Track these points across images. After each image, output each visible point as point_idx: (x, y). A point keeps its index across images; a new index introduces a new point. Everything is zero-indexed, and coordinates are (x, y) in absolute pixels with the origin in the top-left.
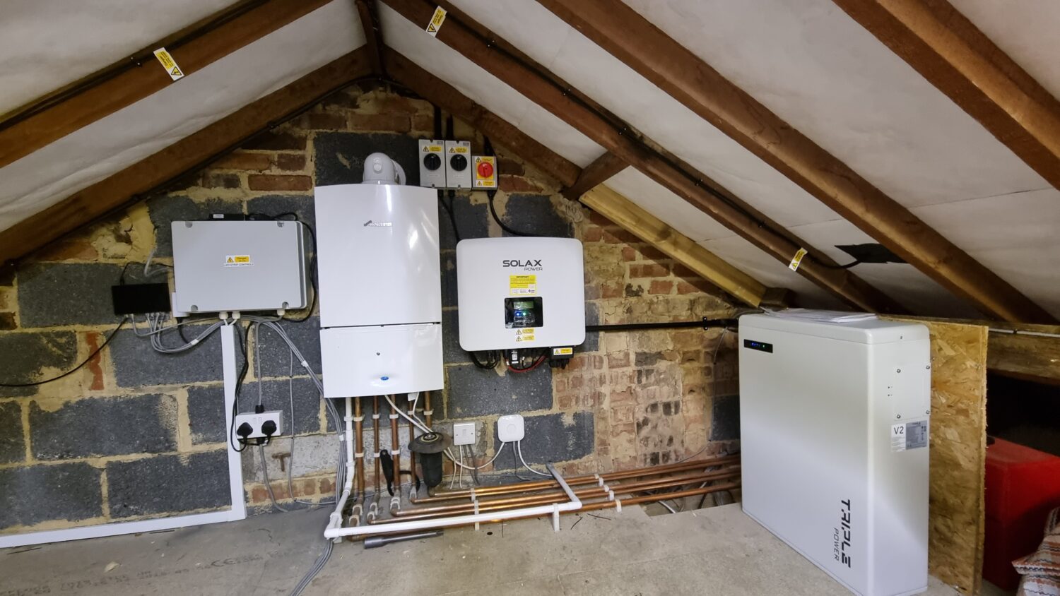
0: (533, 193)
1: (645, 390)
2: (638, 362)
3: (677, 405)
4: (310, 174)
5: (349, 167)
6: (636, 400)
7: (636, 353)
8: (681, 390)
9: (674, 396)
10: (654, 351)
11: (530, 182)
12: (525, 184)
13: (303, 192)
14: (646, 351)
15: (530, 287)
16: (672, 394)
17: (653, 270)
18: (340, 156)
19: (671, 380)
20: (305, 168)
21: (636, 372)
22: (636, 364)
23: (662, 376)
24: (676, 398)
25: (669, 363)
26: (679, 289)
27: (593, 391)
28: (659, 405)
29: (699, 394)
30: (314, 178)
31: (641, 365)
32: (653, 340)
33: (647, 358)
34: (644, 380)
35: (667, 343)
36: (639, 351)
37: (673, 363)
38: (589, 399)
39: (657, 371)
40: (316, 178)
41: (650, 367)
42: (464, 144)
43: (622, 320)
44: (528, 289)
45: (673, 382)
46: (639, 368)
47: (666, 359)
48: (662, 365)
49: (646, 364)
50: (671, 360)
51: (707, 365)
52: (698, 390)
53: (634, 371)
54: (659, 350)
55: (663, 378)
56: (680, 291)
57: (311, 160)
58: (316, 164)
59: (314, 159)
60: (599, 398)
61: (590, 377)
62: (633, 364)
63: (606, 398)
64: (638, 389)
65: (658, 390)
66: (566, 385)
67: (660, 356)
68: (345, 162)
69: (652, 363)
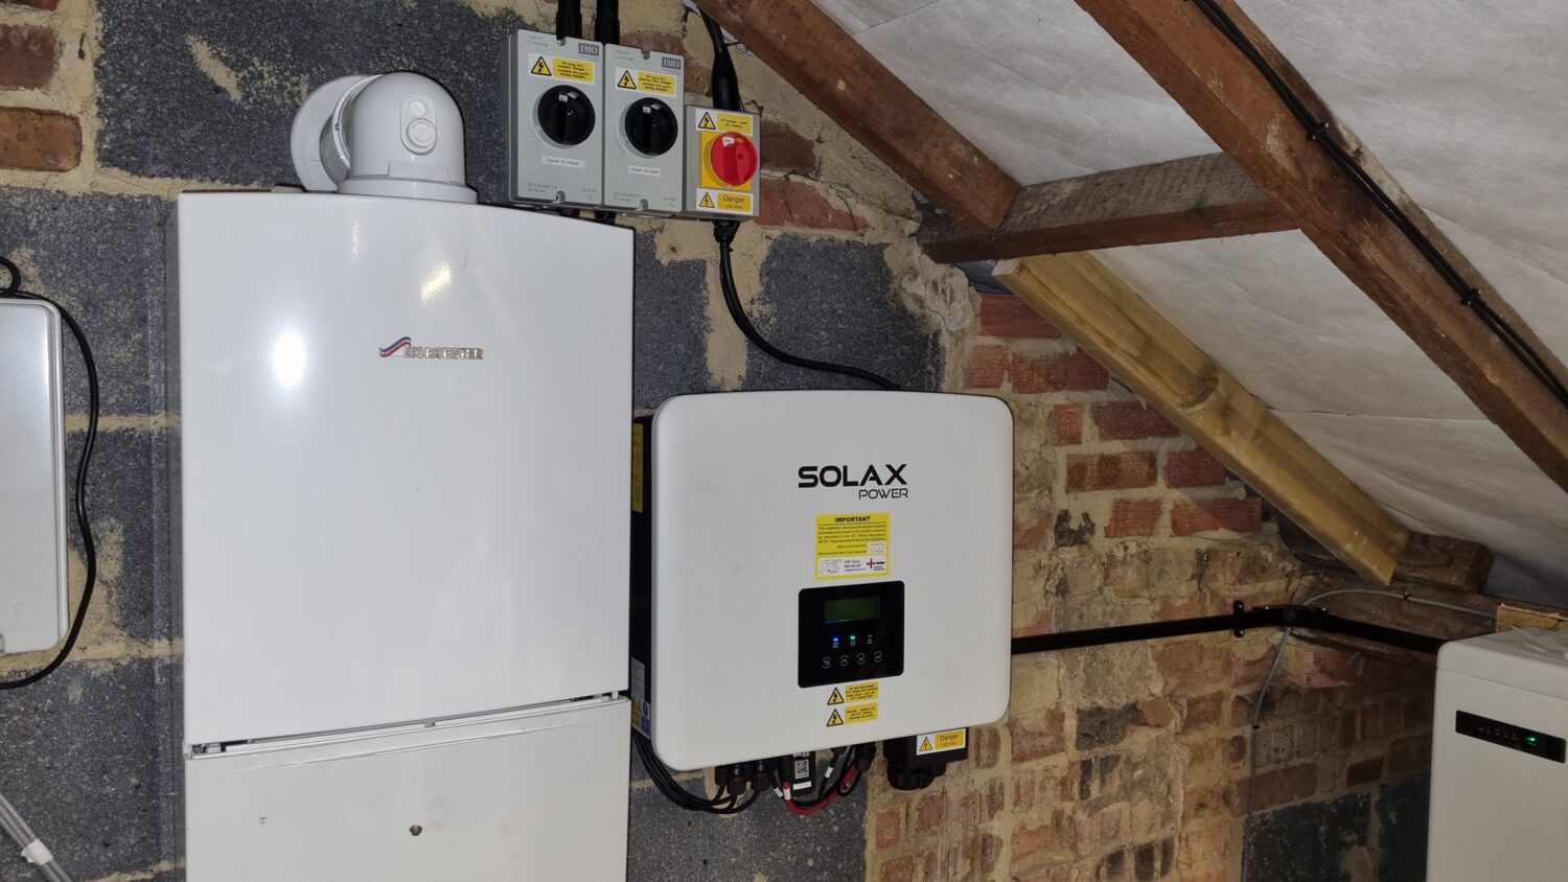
0: (842, 236)
1: (1097, 817)
2: (1085, 738)
3: (1167, 849)
4: (74, 109)
5: (236, 96)
6: (1074, 847)
7: (1079, 711)
8: (1179, 806)
9: (1163, 825)
10: (1121, 702)
11: (835, 202)
12: (822, 204)
13: (42, 175)
14: (1101, 702)
15: (873, 550)
16: (1159, 820)
17: (1119, 471)
18: (201, 52)
19: (1158, 780)
20: (55, 82)
21: (1077, 768)
22: (1078, 746)
23: (1138, 773)
24: (1167, 832)
25: (1154, 734)
26: (1174, 523)
27: (971, 834)
28: (1126, 854)
29: (1216, 812)
30: (90, 126)
31: (1090, 747)
32: (1116, 670)
33: (1104, 723)
34: (1095, 788)
35: (1149, 678)
36: (1085, 704)
37: (1162, 732)
38: (959, 859)
39: (1128, 761)
40: (98, 124)
41: (1110, 750)
42: (665, 64)
43: (1044, 617)
44: (864, 559)
45: (1163, 788)
46: (1086, 755)
47: (1146, 724)
48: (1138, 741)
49: (1101, 742)
50: (1158, 726)
51: (1237, 732)
52: (1213, 804)
53: (1072, 764)
54: (1132, 699)
55: (1141, 780)
56: (1178, 529)
57: (81, 54)
58: (100, 73)
59: (93, 50)
60: (983, 852)
61: (963, 794)
62: (1070, 745)
63: (1004, 850)
64: (1081, 816)
65: (1126, 814)
66: (903, 821)
67: (1134, 715)
68: (223, 76)
69: (1116, 738)
